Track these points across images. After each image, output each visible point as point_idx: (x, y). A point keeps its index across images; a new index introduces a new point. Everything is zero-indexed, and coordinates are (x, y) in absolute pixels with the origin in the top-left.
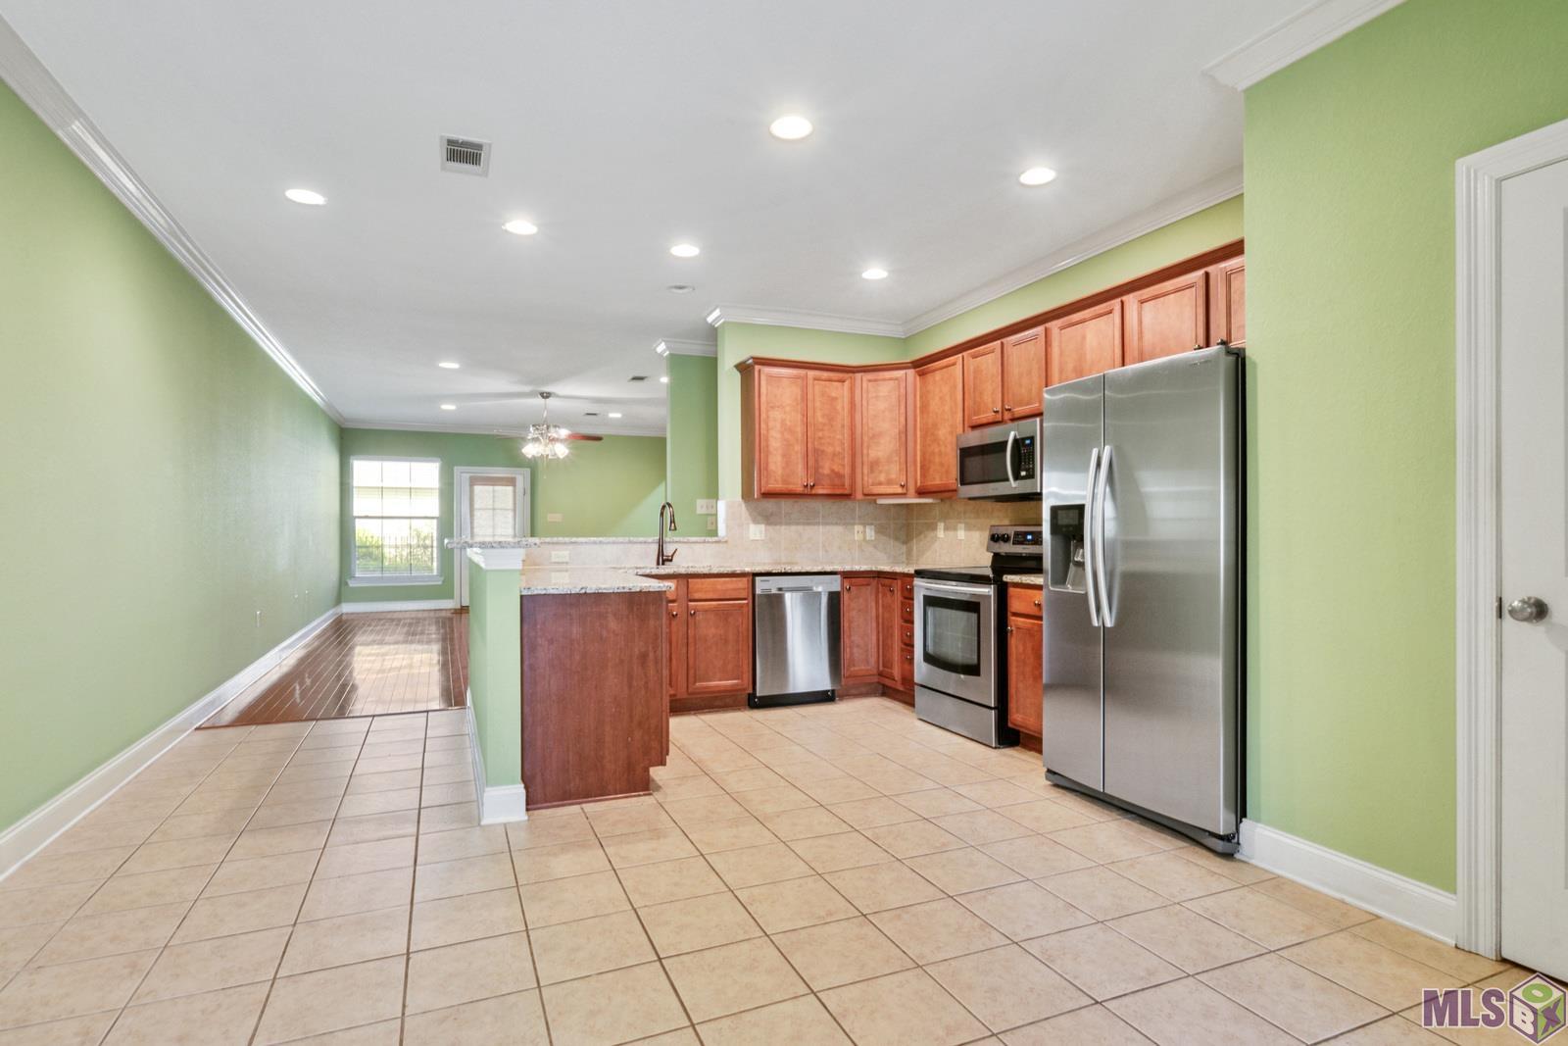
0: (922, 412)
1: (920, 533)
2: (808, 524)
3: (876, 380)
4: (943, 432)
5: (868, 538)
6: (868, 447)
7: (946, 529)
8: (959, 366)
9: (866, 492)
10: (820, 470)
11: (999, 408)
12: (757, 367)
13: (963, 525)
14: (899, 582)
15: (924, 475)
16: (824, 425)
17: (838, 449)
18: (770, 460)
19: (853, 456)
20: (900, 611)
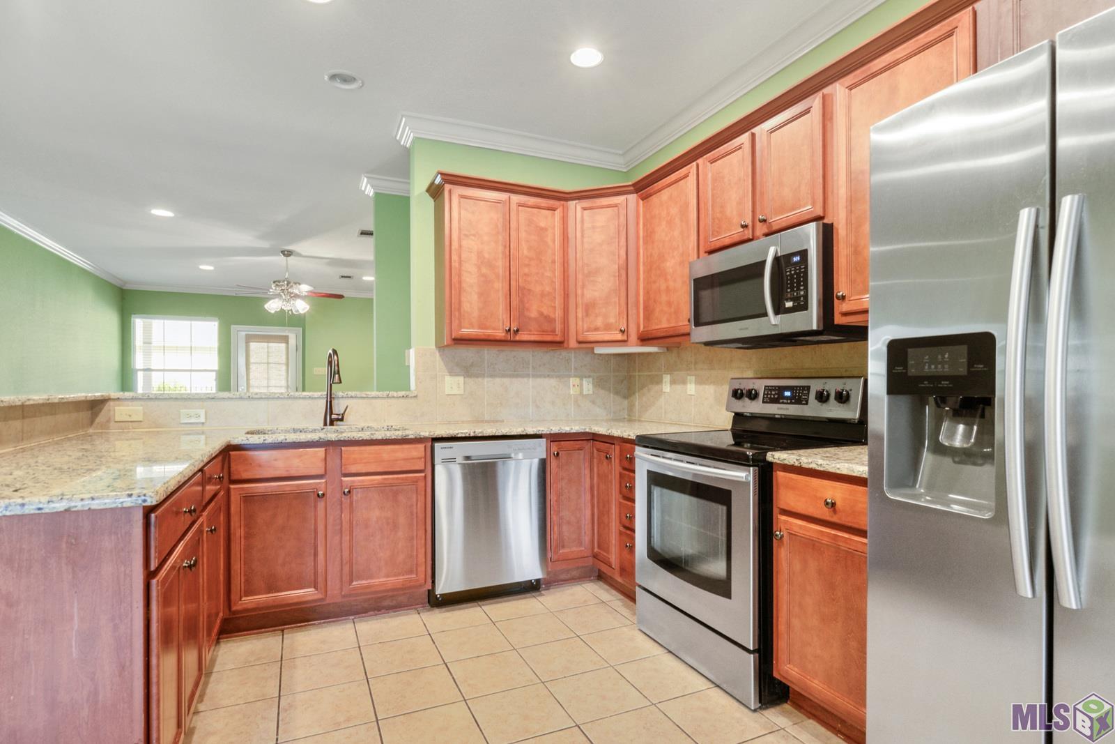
0: (645, 243)
1: (643, 387)
2: (517, 376)
3: (591, 208)
4: (670, 264)
5: (584, 393)
6: (583, 287)
7: (673, 382)
8: (692, 179)
9: (581, 339)
10: (527, 313)
11: (749, 221)
12: (447, 187)
13: (693, 378)
14: (617, 448)
15: (648, 318)
16: (531, 259)
17: (548, 289)
18: (463, 299)
19: (566, 296)
20: (618, 486)
